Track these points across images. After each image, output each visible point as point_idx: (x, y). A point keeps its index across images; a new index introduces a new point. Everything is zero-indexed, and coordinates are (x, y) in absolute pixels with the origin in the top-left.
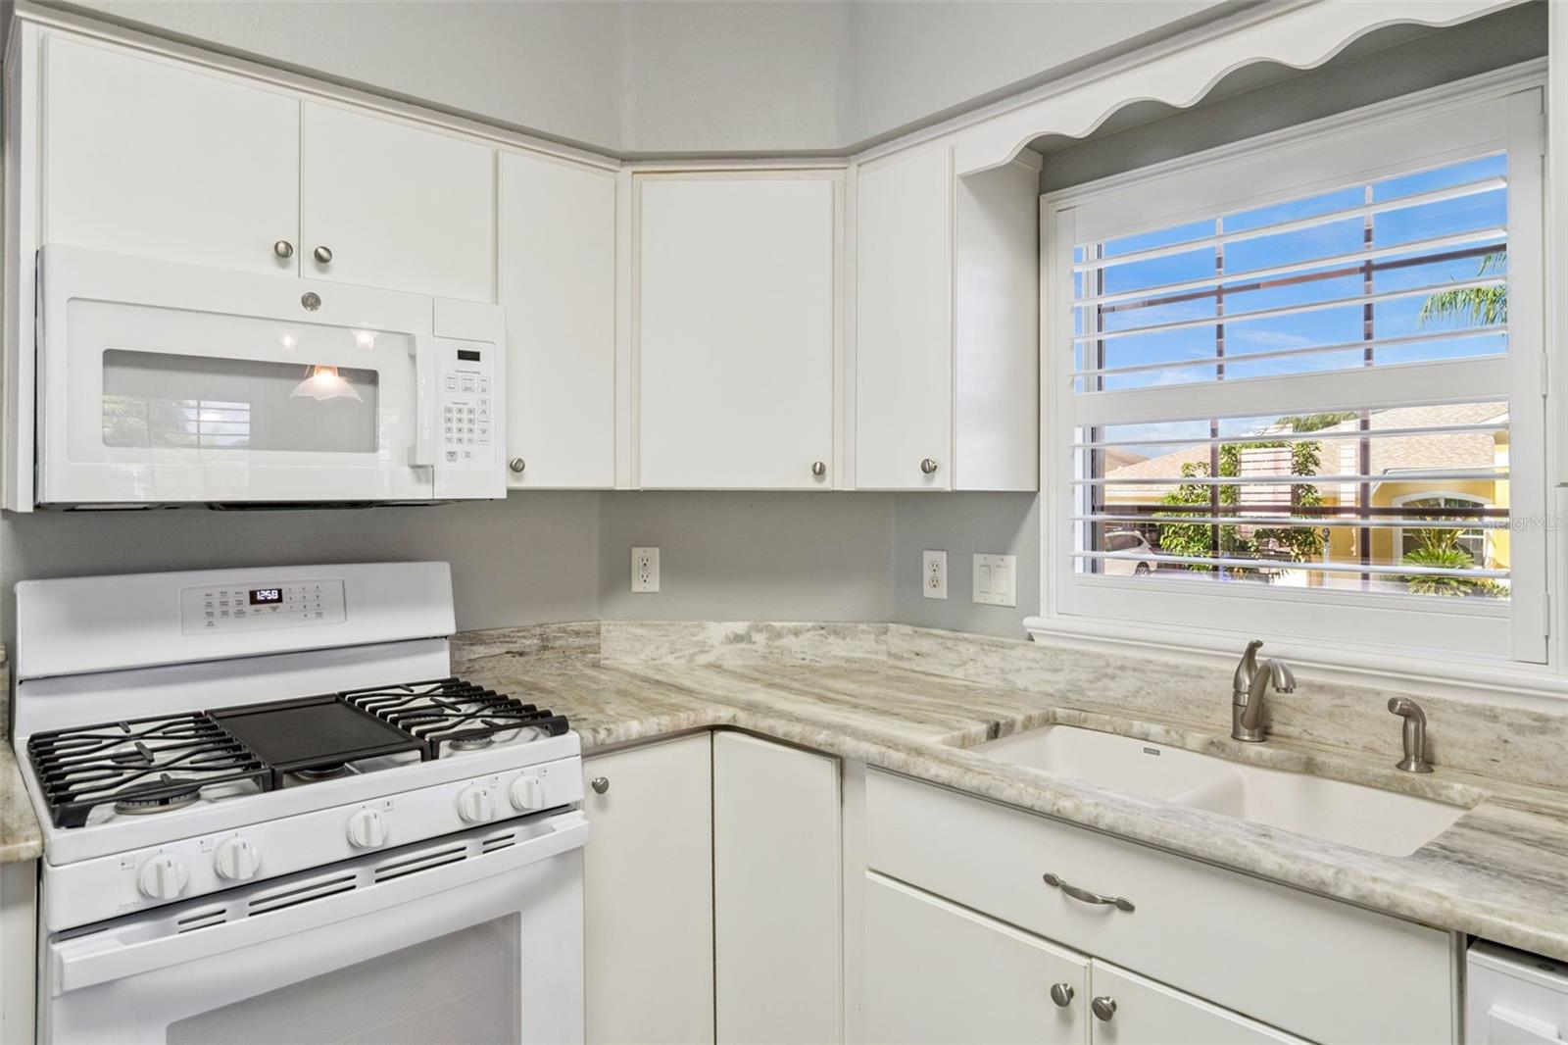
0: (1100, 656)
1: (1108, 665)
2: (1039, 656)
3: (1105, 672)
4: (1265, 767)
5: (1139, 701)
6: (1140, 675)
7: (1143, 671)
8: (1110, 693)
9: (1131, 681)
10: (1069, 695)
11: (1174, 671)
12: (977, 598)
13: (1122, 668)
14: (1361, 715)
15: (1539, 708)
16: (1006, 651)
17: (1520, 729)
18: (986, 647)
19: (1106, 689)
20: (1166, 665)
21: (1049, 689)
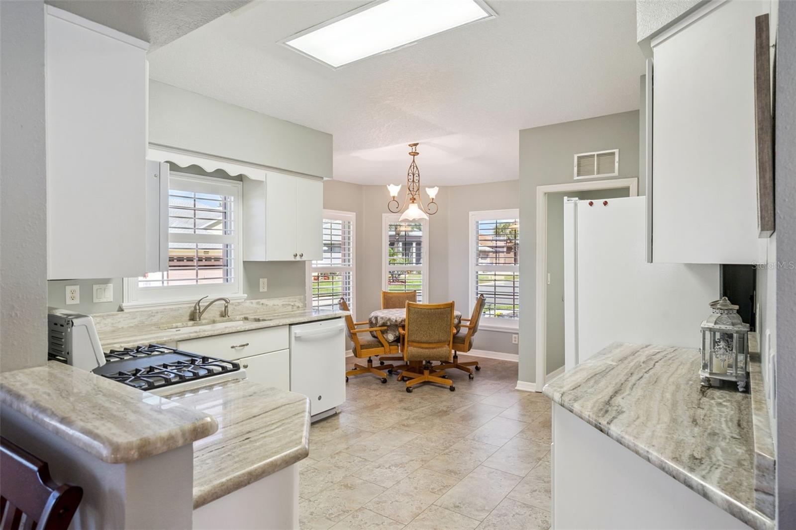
0: (150, 311)
1: (152, 313)
2: (128, 315)
3: (151, 315)
4: (207, 325)
5: (162, 321)
6: (162, 313)
7: (163, 312)
8: (153, 321)
9: (159, 316)
10: (139, 325)
11: (172, 310)
12: (95, 300)
13: (157, 313)
14: (212, 310)
15: (238, 301)
16: (114, 317)
17: (236, 306)
18: (105, 317)
19: (152, 320)
20: (170, 309)
21: (131, 325)
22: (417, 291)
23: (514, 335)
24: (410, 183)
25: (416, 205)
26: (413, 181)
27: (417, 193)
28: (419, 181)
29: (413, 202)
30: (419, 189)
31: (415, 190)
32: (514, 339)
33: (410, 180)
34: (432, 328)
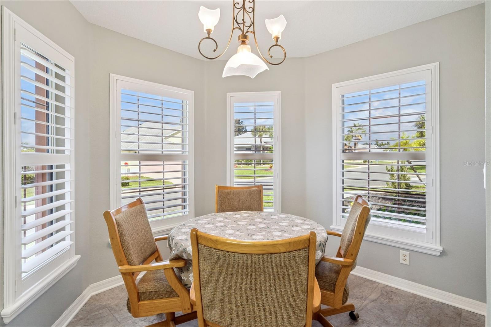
22: (264, 187)
23: (402, 252)
24: (236, 11)
25: (249, 47)
26: (244, 7)
27: (251, 29)
28: (253, 10)
29: (243, 42)
30: (253, 23)
31: (248, 23)
32: (401, 257)
33: (236, 5)
34: (257, 299)
